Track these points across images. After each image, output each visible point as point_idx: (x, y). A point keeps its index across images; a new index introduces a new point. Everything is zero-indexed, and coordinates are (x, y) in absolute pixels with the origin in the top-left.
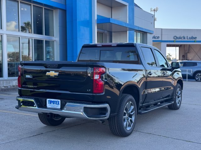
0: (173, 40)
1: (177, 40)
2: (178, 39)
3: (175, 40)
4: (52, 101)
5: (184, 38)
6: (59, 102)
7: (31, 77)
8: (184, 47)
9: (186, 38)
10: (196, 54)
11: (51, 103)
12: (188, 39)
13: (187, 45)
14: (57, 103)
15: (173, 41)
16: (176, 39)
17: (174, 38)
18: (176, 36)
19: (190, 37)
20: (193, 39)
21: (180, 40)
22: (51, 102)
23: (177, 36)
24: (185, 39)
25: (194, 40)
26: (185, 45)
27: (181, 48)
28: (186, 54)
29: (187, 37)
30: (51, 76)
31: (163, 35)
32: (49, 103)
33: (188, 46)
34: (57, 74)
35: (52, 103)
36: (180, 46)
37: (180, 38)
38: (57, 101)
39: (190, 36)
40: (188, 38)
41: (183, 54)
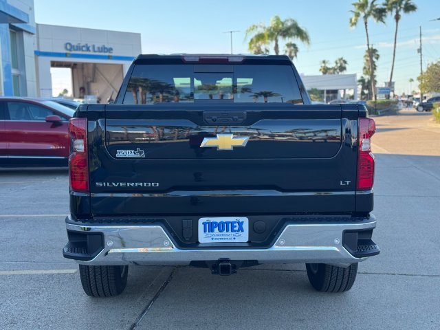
0: (65, 51)
1: (73, 52)
2: (75, 50)
3: (68, 52)
4: (215, 223)
5: (88, 49)
6: (241, 224)
7: (138, 156)
8: (83, 69)
9: (91, 49)
10: (111, 85)
11: (211, 230)
12: (94, 51)
13: (87, 64)
14: (233, 227)
15: (66, 55)
16: (70, 50)
17: (66, 48)
18: (70, 44)
19: (99, 48)
20: (105, 52)
21: (80, 52)
22: (211, 227)
23: (73, 44)
24: (90, 51)
25: (107, 54)
26: (83, 64)
27: (75, 70)
28: (88, 84)
29: (94, 46)
30: (221, 148)
31: (40, 40)
32: (205, 231)
33: (91, 67)
34: (241, 141)
35: (216, 230)
36: (73, 66)
37: (79, 48)
38: (232, 223)
39: (99, 45)
40: (96, 49)
41: (81, 86)
